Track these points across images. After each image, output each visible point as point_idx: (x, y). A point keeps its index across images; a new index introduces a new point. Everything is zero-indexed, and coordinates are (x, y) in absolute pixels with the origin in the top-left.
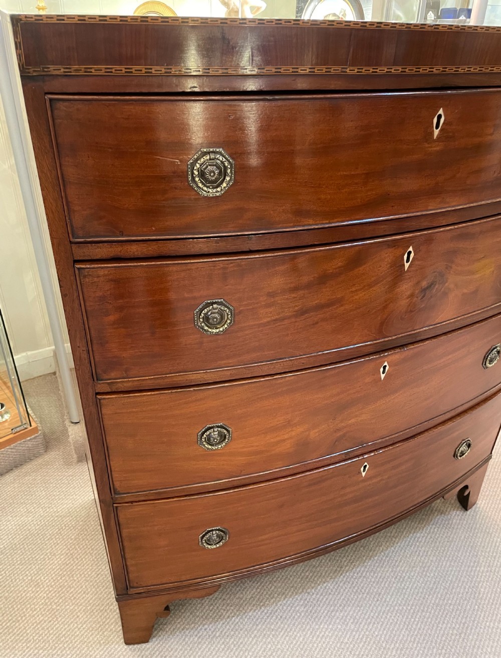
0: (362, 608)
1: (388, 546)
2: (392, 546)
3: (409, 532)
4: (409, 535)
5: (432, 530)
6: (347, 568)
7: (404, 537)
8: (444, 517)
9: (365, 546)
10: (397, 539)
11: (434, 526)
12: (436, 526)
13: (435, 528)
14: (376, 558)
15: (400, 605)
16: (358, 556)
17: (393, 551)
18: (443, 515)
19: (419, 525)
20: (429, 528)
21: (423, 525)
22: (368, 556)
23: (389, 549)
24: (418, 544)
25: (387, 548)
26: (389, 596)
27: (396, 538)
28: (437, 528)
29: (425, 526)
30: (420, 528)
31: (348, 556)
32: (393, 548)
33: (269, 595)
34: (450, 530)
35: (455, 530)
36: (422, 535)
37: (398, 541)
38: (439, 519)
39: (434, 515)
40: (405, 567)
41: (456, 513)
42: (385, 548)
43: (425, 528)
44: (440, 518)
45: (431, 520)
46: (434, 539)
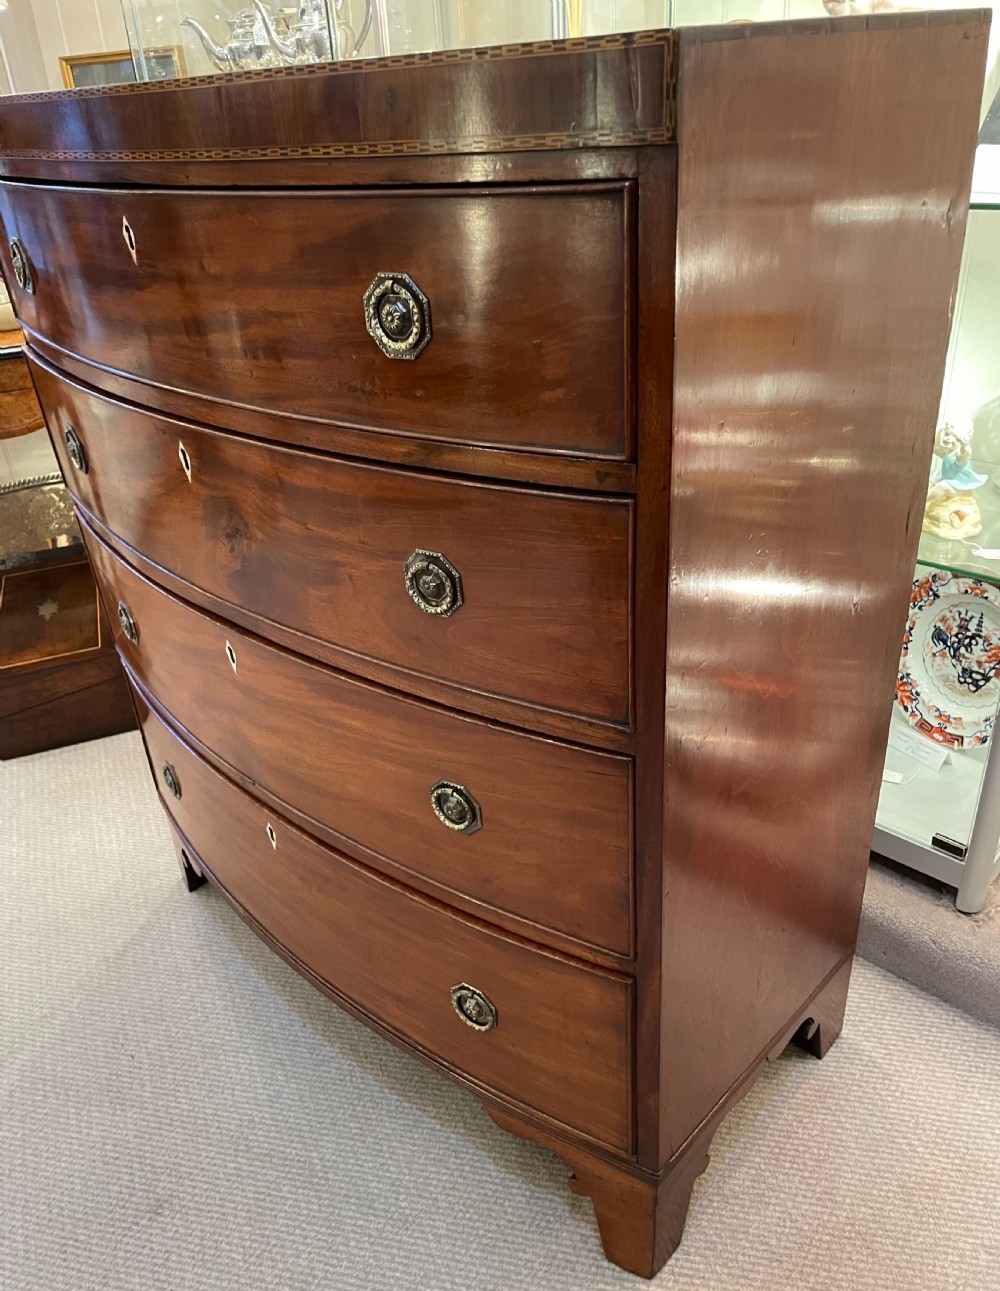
0: (298, 1103)
1: (440, 1119)
2: (442, 1125)
3: (487, 1148)
4: (483, 1150)
5: (515, 1191)
6: (369, 1066)
7: (474, 1143)
8: (564, 1210)
9: (424, 1083)
10: (462, 1131)
11: (528, 1193)
12: (530, 1197)
13: (523, 1195)
14: (407, 1105)
15: (321, 1159)
16: (399, 1076)
17: (433, 1129)
18: (567, 1208)
19: (515, 1165)
20: (516, 1185)
21: (519, 1172)
22: (404, 1090)
23: (433, 1121)
24: (467, 1168)
25: (435, 1117)
26: (334, 1139)
27: (464, 1128)
28: (524, 1200)
29: (518, 1175)
30: (507, 1167)
31: (392, 1061)
32: (438, 1127)
33: (287, 982)
34: (534, 1228)
35: (536, 1236)
36: (494, 1174)
37: (458, 1133)
38: (552, 1201)
39: (559, 1189)
40: (404, 1155)
41: (591, 1236)
42: (432, 1114)
43: (513, 1176)
44: (558, 1203)
45: (540, 1186)
46: (492, 1197)
